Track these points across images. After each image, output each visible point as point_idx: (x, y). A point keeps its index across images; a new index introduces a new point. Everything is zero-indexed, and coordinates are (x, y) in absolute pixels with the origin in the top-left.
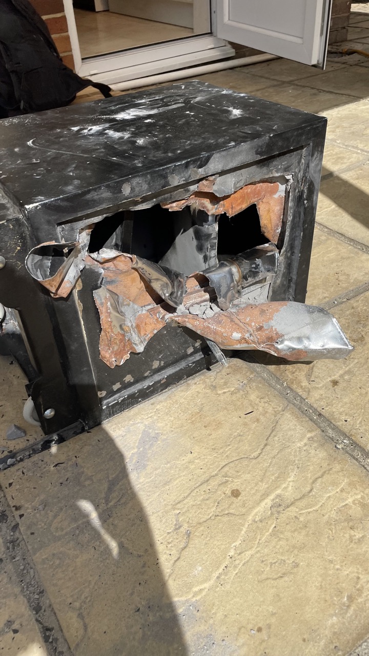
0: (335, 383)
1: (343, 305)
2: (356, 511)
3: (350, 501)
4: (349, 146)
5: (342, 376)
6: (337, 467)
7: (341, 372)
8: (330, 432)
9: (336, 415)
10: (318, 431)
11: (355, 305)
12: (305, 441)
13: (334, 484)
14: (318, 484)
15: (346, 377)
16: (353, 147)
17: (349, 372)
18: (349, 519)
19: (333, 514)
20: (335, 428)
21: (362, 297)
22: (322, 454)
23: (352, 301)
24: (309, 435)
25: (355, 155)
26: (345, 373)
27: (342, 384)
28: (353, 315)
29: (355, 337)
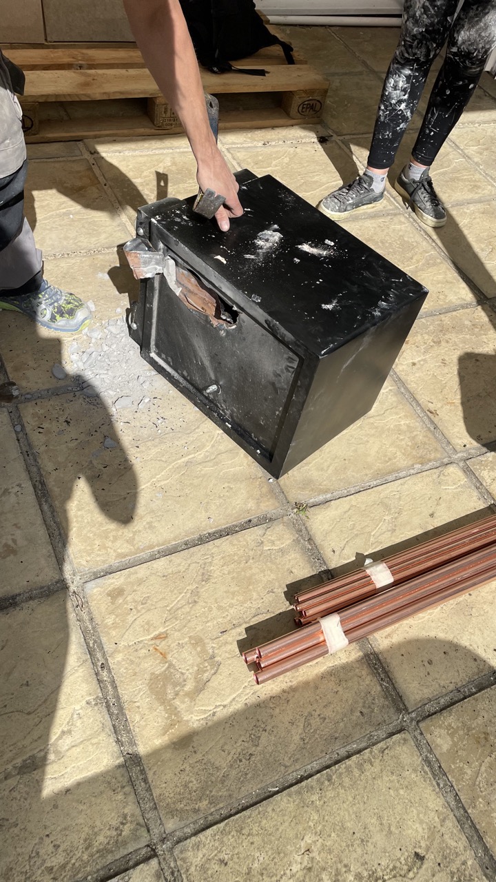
0: (414, 364)
1: (435, 317)
2: (404, 428)
3: (402, 423)
5: (419, 361)
6: (401, 407)
7: (419, 359)
8: (402, 390)
9: (409, 382)
10: (396, 387)
11: (443, 319)
12: (387, 390)
13: (397, 414)
14: (388, 412)
15: (422, 363)
17: (424, 360)
18: (399, 430)
19: (392, 426)
20: (406, 388)
21: (449, 315)
22: (394, 399)
23: (442, 316)
24: (390, 388)
26: (422, 360)
27: (418, 366)
28: (439, 325)
29: (435, 340)
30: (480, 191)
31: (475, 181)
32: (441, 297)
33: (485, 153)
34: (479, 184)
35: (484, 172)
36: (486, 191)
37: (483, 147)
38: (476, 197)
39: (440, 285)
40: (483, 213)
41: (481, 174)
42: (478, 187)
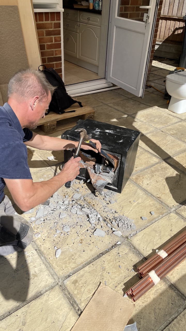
0: (148, 184)
1: (149, 169)
2: (152, 205)
3: (151, 203)
4: (150, 125)
5: (149, 183)
6: (148, 198)
7: (149, 182)
8: (147, 193)
9: (148, 190)
10: (145, 192)
11: (152, 169)
12: (142, 194)
13: (148, 200)
14: (145, 201)
15: (150, 183)
16: (151, 125)
17: (151, 182)
18: (151, 205)
19: (148, 205)
20: (148, 192)
21: (153, 167)
22: (145, 196)
23: (151, 168)
24: (143, 193)
25: (151, 128)
26: (150, 182)
27: (149, 184)
28: (151, 171)
29: (152, 175)
30: (149, 130)
31: (146, 127)
32: (149, 162)
33: (147, 119)
34: (148, 128)
35: (148, 124)
36: (151, 130)
37: (145, 118)
38: (149, 132)
39: (147, 159)
40: (152, 136)
41: (147, 125)
42: (148, 129)
